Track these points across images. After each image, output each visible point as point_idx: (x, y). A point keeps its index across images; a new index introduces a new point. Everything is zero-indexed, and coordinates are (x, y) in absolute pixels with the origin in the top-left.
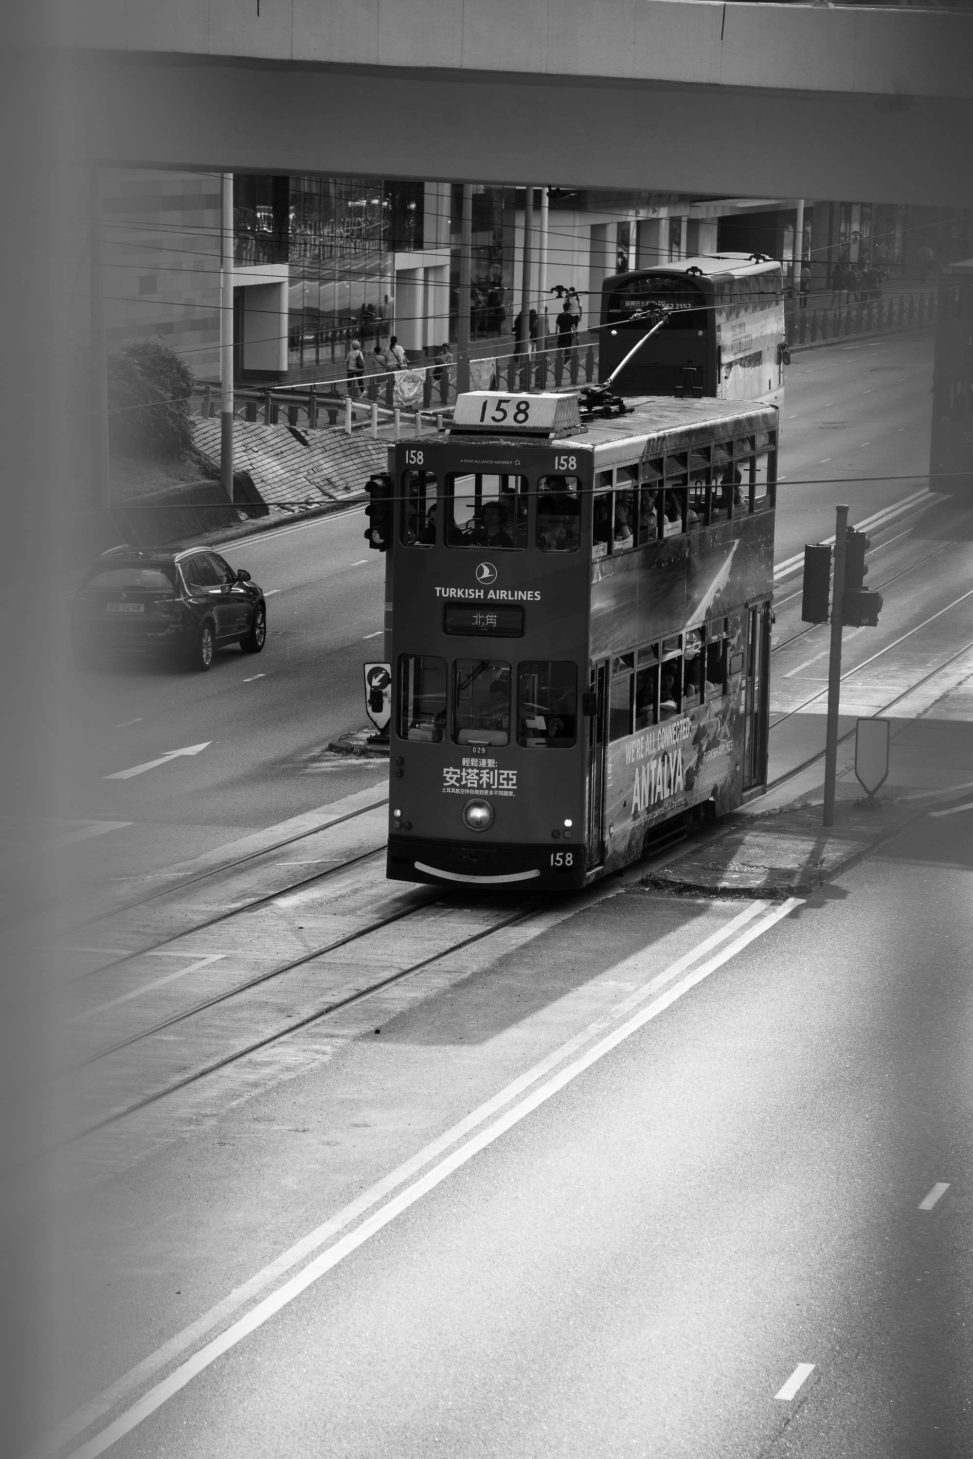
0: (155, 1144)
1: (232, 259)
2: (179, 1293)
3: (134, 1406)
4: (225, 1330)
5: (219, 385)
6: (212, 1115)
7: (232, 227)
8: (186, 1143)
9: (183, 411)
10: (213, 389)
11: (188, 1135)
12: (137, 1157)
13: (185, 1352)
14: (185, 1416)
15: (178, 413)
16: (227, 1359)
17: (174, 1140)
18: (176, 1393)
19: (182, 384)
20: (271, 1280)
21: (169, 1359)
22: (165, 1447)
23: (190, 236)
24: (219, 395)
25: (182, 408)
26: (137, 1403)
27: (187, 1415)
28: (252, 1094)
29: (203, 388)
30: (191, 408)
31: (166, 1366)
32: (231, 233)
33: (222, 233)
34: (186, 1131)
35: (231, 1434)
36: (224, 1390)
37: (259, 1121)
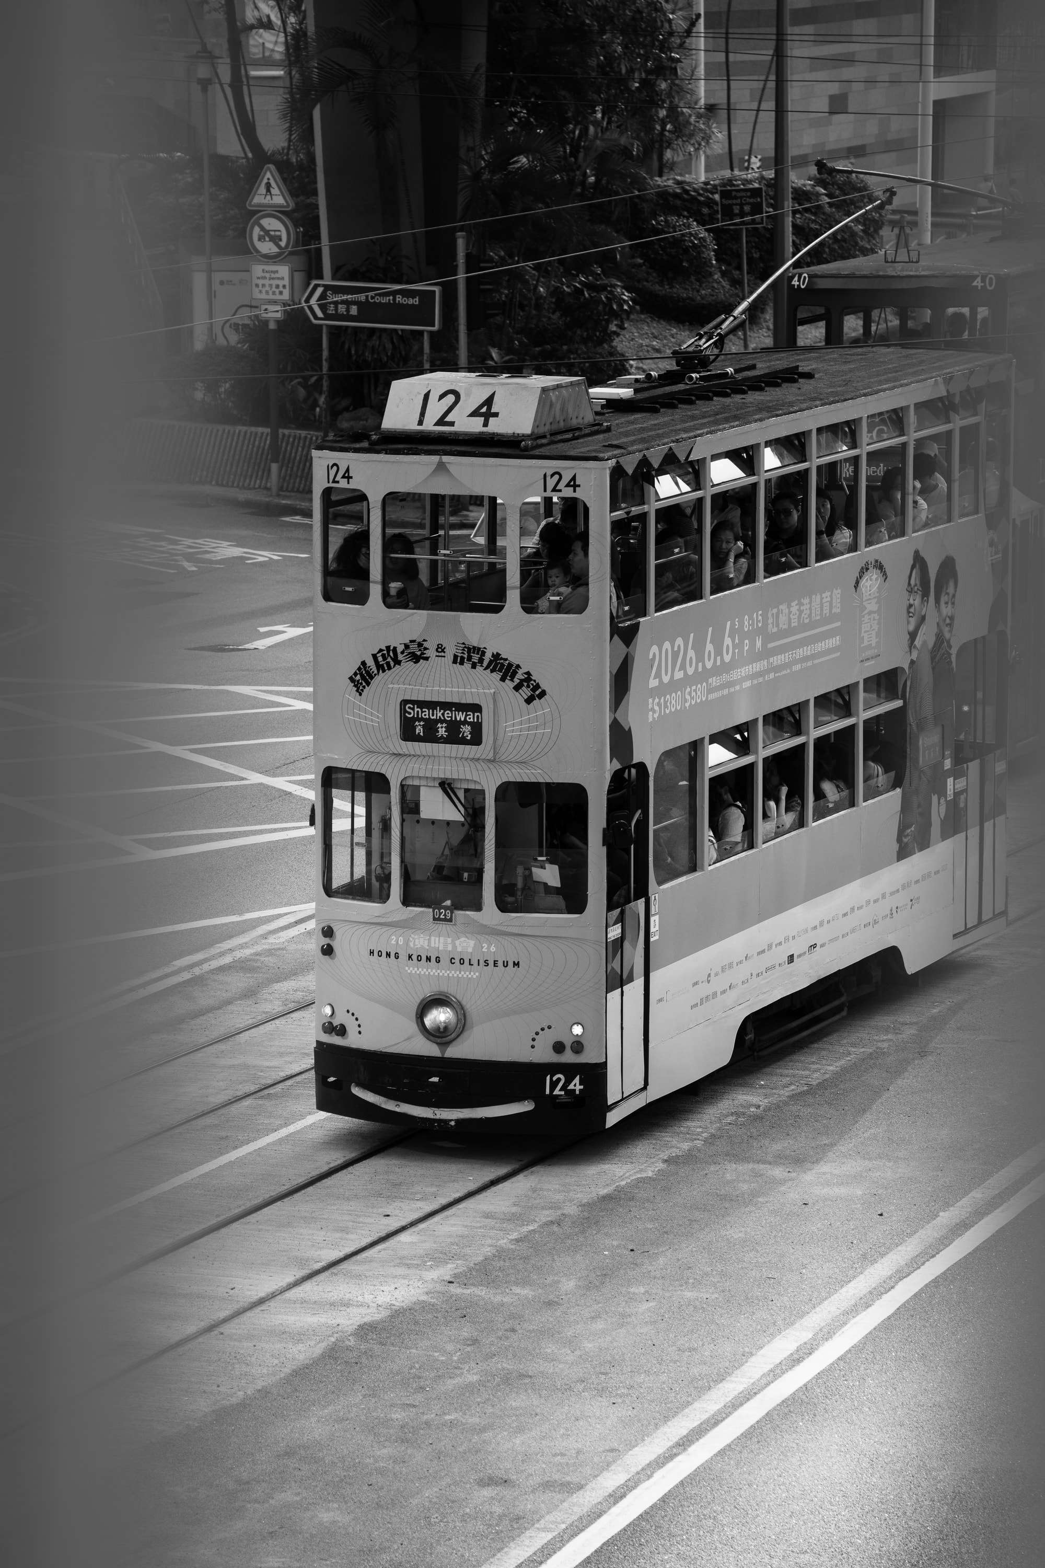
0: (850, 1054)
1: (932, 68)
2: (881, 1215)
3: (837, 1335)
4: (933, 1256)
5: (915, 213)
6: (911, 1024)
7: (932, 33)
8: (884, 1053)
9: (875, 245)
10: (908, 218)
11: (885, 1045)
12: (831, 1068)
13: (890, 1278)
14: (893, 1347)
15: (869, 247)
16: (936, 1287)
17: (871, 1050)
18: (882, 1321)
19: (874, 214)
20: (983, 1203)
21: (873, 1286)
22: (873, 1380)
23: (885, 46)
24: (914, 224)
25: (874, 242)
26: (841, 1331)
27: (896, 1345)
28: (955, 1001)
29: (897, 217)
30: (884, 239)
31: (870, 1293)
32: (932, 40)
33: (921, 40)
34: (883, 1041)
35: (945, 1368)
36: (935, 1320)
37: (963, 1030)
